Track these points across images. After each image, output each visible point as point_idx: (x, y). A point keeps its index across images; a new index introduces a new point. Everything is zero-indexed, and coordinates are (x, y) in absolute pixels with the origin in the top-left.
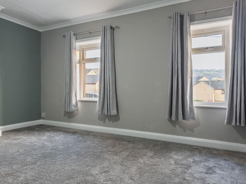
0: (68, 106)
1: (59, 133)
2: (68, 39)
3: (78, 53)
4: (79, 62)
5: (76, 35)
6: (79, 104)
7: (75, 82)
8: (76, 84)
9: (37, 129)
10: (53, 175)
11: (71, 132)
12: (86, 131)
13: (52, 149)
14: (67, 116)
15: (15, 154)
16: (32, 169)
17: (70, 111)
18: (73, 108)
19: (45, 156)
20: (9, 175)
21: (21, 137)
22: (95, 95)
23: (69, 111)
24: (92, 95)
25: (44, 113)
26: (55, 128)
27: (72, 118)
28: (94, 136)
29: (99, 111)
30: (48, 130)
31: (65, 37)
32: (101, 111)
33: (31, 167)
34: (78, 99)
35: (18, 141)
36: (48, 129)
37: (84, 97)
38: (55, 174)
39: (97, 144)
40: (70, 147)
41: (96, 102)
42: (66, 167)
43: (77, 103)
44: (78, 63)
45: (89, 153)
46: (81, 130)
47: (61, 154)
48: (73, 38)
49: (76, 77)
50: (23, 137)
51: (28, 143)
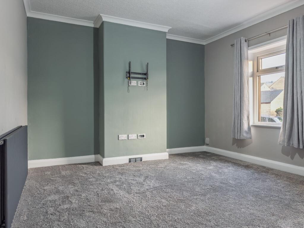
0: (238, 132)
1: (228, 164)
2: (238, 47)
3: (250, 63)
4: (253, 75)
5: (248, 41)
6: (253, 130)
7: (247, 101)
8: (249, 104)
9: (201, 156)
10: (227, 214)
11: (243, 166)
12: (264, 167)
13: (221, 183)
14: (236, 144)
15: (183, 180)
16: (202, 200)
17: (241, 138)
18: (245, 135)
19: (214, 189)
20: (181, 201)
21: (186, 163)
22: (269, 118)
23: (239, 138)
24: (265, 118)
25: (208, 139)
26: (222, 158)
27: (243, 147)
28: (277, 175)
29: (284, 141)
30: (214, 159)
31: (234, 46)
32: (288, 142)
33: (202, 198)
34: (251, 124)
35: (184, 167)
36: (213, 157)
37: (259, 121)
38: (230, 213)
39: (283, 188)
40: (244, 185)
41: (279, 128)
42: (242, 208)
43: (249, 128)
44: (251, 77)
45: (271, 197)
46: (255, 165)
47: (233, 190)
48: (245, 45)
49: (249, 94)
50: (188, 163)
51: (194, 170)
